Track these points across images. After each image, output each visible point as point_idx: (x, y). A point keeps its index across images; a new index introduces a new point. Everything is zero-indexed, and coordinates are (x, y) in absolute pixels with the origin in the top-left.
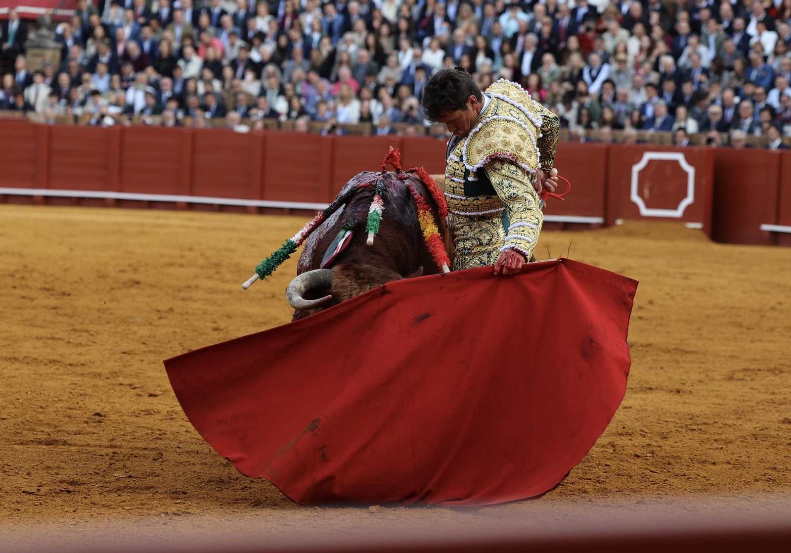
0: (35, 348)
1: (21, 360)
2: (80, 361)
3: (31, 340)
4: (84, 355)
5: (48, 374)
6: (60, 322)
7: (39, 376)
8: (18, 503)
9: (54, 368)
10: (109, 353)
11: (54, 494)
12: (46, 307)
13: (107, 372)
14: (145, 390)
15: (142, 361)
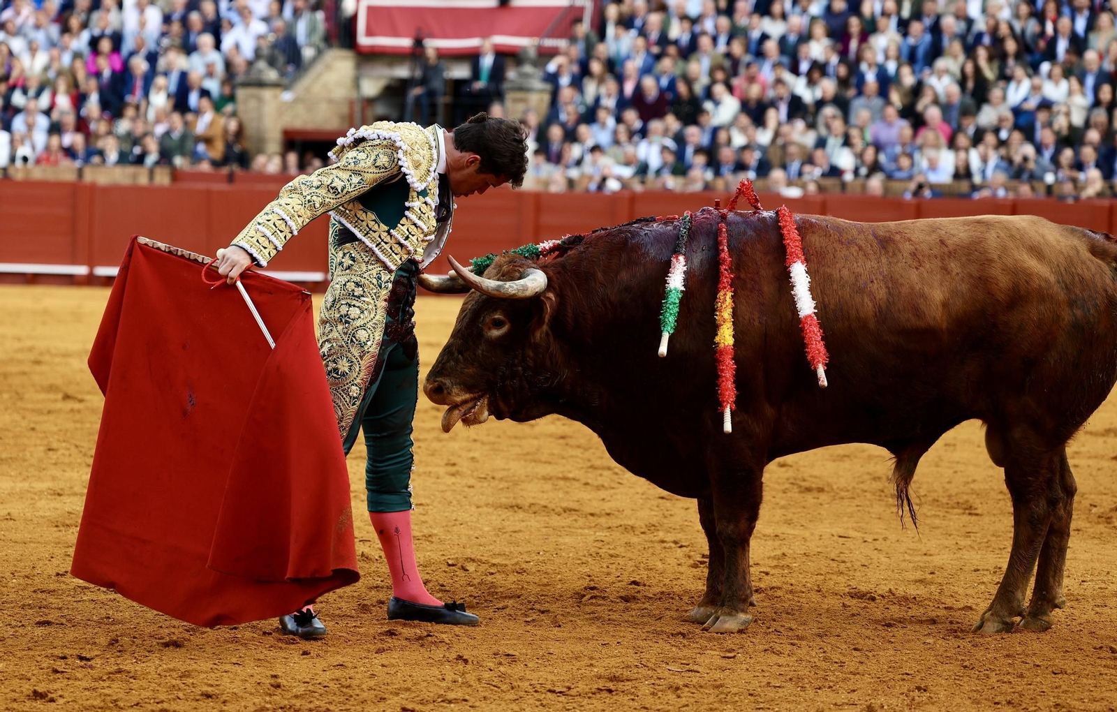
0: (543, 492)
1: (526, 508)
2: (604, 510)
3: (536, 481)
4: (609, 501)
5: (563, 527)
6: (572, 457)
7: (551, 529)
8: (544, 706)
9: (571, 519)
10: (641, 499)
11: (590, 695)
12: (551, 436)
13: (643, 526)
14: (695, 549)
15: (687, 509)
